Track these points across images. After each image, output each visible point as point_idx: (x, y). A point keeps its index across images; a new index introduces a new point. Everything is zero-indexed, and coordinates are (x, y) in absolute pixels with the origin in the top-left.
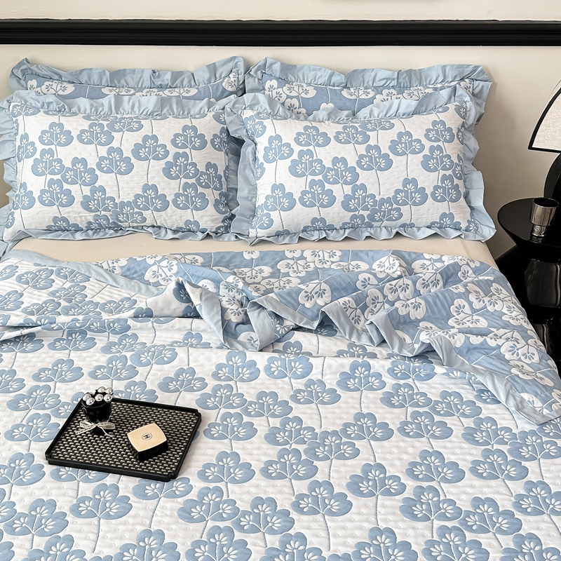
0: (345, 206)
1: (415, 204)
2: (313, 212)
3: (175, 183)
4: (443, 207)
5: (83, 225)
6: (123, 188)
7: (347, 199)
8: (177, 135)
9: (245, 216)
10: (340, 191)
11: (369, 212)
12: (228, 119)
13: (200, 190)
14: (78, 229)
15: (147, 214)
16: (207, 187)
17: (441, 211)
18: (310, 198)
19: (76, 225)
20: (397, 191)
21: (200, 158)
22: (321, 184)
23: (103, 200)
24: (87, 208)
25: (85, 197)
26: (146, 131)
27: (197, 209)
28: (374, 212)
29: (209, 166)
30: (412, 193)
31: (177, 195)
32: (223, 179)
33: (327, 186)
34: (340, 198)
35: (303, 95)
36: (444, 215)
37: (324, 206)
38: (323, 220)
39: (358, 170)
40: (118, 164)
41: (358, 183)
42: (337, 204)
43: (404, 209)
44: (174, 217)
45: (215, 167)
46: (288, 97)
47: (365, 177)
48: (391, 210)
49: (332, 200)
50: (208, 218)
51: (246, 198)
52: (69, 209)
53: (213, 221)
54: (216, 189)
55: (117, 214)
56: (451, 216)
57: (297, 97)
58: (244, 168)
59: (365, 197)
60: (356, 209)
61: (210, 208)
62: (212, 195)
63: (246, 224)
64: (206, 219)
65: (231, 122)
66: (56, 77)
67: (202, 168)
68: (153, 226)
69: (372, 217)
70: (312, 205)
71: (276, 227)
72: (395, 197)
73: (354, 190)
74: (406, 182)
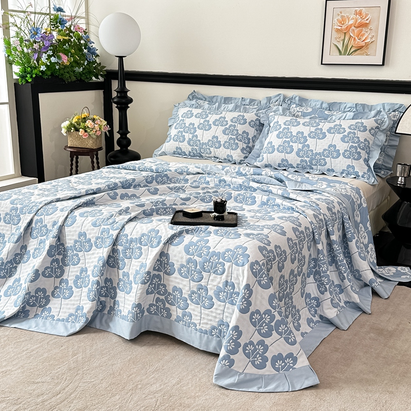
0: (298, 154)
1: (333, 158)
2: (282, 156)
3: (226, 137)
4: (349, 162)
5: (187, 153)
6: (204, 136)
7: (299, 150)
8: (234, 118)
9: (254, 157)
10: (296, 146)
11: (309, 159)
12: (262, 115)
13: (236, 141)
14: (186, 155)
15: (212, 149)
16: (241, 141)
17: (347, 164)
18: (282, 149)
19: (184, 152)
20: (325, 150)
21: (241, 128)
22: (288, 142)
23: (196, 141)
24: (189, 144)
25: (189, 139)
26: (222, 115)
27: (233, 149)
28: (312, 160)
29: (244, 132)
30: (332, 151)
31: (226, 142)
32: (251, 140)
33: (291, 144)
34: (295, 150)
35: (305, 111)
36: (349, 166)
37: (287, 153)
38: (287, 161)
39: (308, 138)
40: (206, 127)
41: (306, 144)
42: (294, 153)
43: (327, 160)
44: (223, 153)
45: (248, 134)
46: (298, 111)
47: (310, 141)
48: (321, 159)
49: (292, 150)
50: (237, 155)
51: (258, 149)
52: (182, 144)
53: (239, 156)
54: (245, 143)
55: (200, 149)
56: (353, 167)
57: (301, 112)
58: (263, 137)
59: (308, 150)
60: (303, 157)
61: (239, 150)
62: (242, 145)
63: (254, 160)
64: (236, 155)
65: (263, 117)
66: (204, 99)
67: (240, 132)
68: (215, 157)
69: (311, 162)
70: (282, 152)
71: (265, 162)
72: (323, 152)
73: (303, 147)
74: (330, 146)
